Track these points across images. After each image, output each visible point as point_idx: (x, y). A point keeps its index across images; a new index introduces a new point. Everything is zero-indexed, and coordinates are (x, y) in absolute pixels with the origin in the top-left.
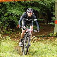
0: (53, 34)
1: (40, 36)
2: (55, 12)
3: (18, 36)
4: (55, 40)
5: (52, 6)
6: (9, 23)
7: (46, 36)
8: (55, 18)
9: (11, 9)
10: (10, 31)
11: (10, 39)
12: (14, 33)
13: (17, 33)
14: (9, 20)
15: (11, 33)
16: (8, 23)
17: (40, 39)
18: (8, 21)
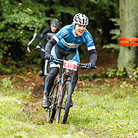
0: (116, 72)
1: (85, 75)
2: (119, 17)
3: (31, 78)
4: (121, 86)
5: (112, 3)
6: (9, 46)
7: (99, 75)
8: (121, 31)
9: (13, 13)
10: (11, 67)
11: (12, 84)
12: (21, 71)
13: (29, 71)
14: (8, 40)
15: (13, 70)
16: (7, 45)
17: (84, 84)
18: (5, 42)
